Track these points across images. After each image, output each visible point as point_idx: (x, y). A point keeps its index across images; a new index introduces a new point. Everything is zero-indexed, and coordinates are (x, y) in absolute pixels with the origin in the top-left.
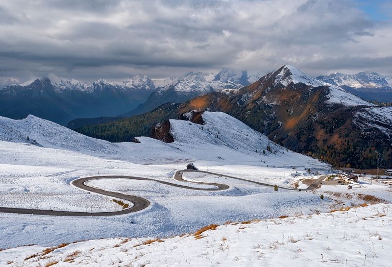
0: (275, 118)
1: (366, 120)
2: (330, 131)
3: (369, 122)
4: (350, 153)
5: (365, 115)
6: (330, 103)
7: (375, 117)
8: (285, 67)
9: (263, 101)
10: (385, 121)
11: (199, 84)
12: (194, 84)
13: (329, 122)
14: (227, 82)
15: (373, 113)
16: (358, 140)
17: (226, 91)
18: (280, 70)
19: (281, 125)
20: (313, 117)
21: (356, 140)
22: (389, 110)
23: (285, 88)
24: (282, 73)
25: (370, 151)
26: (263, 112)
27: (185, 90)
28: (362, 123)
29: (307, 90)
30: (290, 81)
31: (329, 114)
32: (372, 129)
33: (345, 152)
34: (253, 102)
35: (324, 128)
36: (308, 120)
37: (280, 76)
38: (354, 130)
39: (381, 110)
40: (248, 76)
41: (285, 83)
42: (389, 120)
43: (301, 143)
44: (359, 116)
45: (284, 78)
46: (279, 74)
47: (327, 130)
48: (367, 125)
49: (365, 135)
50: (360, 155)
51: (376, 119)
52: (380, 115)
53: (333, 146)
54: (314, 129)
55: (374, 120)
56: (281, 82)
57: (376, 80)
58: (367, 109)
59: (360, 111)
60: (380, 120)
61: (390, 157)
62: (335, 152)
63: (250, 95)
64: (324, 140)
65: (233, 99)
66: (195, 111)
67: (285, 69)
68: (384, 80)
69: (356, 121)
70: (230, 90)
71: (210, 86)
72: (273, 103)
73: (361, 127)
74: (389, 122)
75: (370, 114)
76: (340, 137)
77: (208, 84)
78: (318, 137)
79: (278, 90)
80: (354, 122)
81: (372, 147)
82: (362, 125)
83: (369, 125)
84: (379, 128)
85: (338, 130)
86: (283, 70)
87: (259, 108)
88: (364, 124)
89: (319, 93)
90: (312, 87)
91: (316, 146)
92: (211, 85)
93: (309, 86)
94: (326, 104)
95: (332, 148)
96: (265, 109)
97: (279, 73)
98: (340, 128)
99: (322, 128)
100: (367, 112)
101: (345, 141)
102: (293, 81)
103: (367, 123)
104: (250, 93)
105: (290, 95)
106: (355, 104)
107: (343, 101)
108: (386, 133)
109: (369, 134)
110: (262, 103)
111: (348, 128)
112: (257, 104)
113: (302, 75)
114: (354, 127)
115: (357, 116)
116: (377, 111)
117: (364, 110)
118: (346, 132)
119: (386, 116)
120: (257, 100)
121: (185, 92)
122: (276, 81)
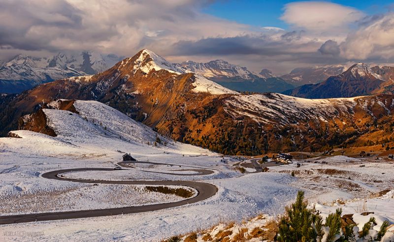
0: (140, 109)
1: (236, 108)
2: (202, 121)
3: (240, 111)
4: (226, 143)
5: (235, 104)
6: (198, 92)
7: (244, 105)
8: (143, 52)
9: (123, 90)
10: (253, 109)
11: (31, 70)
12: (24, 71)
13: (201, 112)
14: (67, 69)
15: (242, 101)
16: (232, 128)
17: (76, 78)
18: (139, 55)
19: (146, 117)
20: (181, 107)
21: (229, 129)
22: (256, 98)
23: (146, 76)
24: (141, 58)
25: (244, 139)
26: (124, 103)
27: (12, 78)
28: (233, 111)
29: (171, 77)
30: (151, 68)
31: (197, 103)
32: (243, 117)
33: (221, 142)
34: (110, 92)
35: (196, 118)
36: (177, 110)
37: (139, 62)
38: (227, 119)
39: (248, 98)
40: (91, 63)
41: (146, 70)
42: (258, 108)
43: (174, 135)
44: (230, 104)
45: (143, 65)
46: (137, 60)
47: (199, 120)
48: (238, 114)
49: (237, 124)
50: (235, 144)
51: (245, 107)
52: (248, 103)
53: (208, 137)
54: (186, 120)
55: (244, 108)
56: (141, 68)
57: (227, 70)
58: (236, 97)
59: (230, 99)
60: (249, 108)
61: (263, 145)
62: (211, 142)
63: (107, 83)
64: (198, 131)
65: (85, 88)
66: (62, 100)
67: (144, 54)
68: (234, 68)
69: (228, 109)
70: (80, 77)
71: (45, 73)
72: (135, 93)
73: (233, 115)
74: (257, 109)
75: (239, 103)
76: (214, 126)
77: (43, 71)
78: (191, 128)
79: (139, 78)
80: (226, 110)
81: (245, 135)
82: (234, 114)
83: (240, 113)
84: (249, 115)
85: (211, 119)
86: (142, 55)
87: (120, 98)
88: (235, 113)
89: (184, 81)
90: (176, 74)
91: (190, 138)
92: (46, 71)
93: (173, 74)
94: (193, 93)
95: (208, 139)
96: (126, 99)
97: (138, 58)
98: (213, 117)
99: (194, 118)
100: (237, 100)
101: (219, 130)
102: (154, 68)
103: (238, 112)
104: (106, 80)
105: (153, 83)
106: (222, 93)
107: (209, 90)
108: (256, 121)
109: (241, 122)
110: (121, 93)
111: (220, 117)
112: (117, 93)
113: (163, 61)
114: (226, 115)
115: (227, 104)
116: (245, 98)
117: (234, 98)
118: (219, 122)
119: (254, 104)
120: (115, 89)
121: (12, 81)
122: (135, 67)
